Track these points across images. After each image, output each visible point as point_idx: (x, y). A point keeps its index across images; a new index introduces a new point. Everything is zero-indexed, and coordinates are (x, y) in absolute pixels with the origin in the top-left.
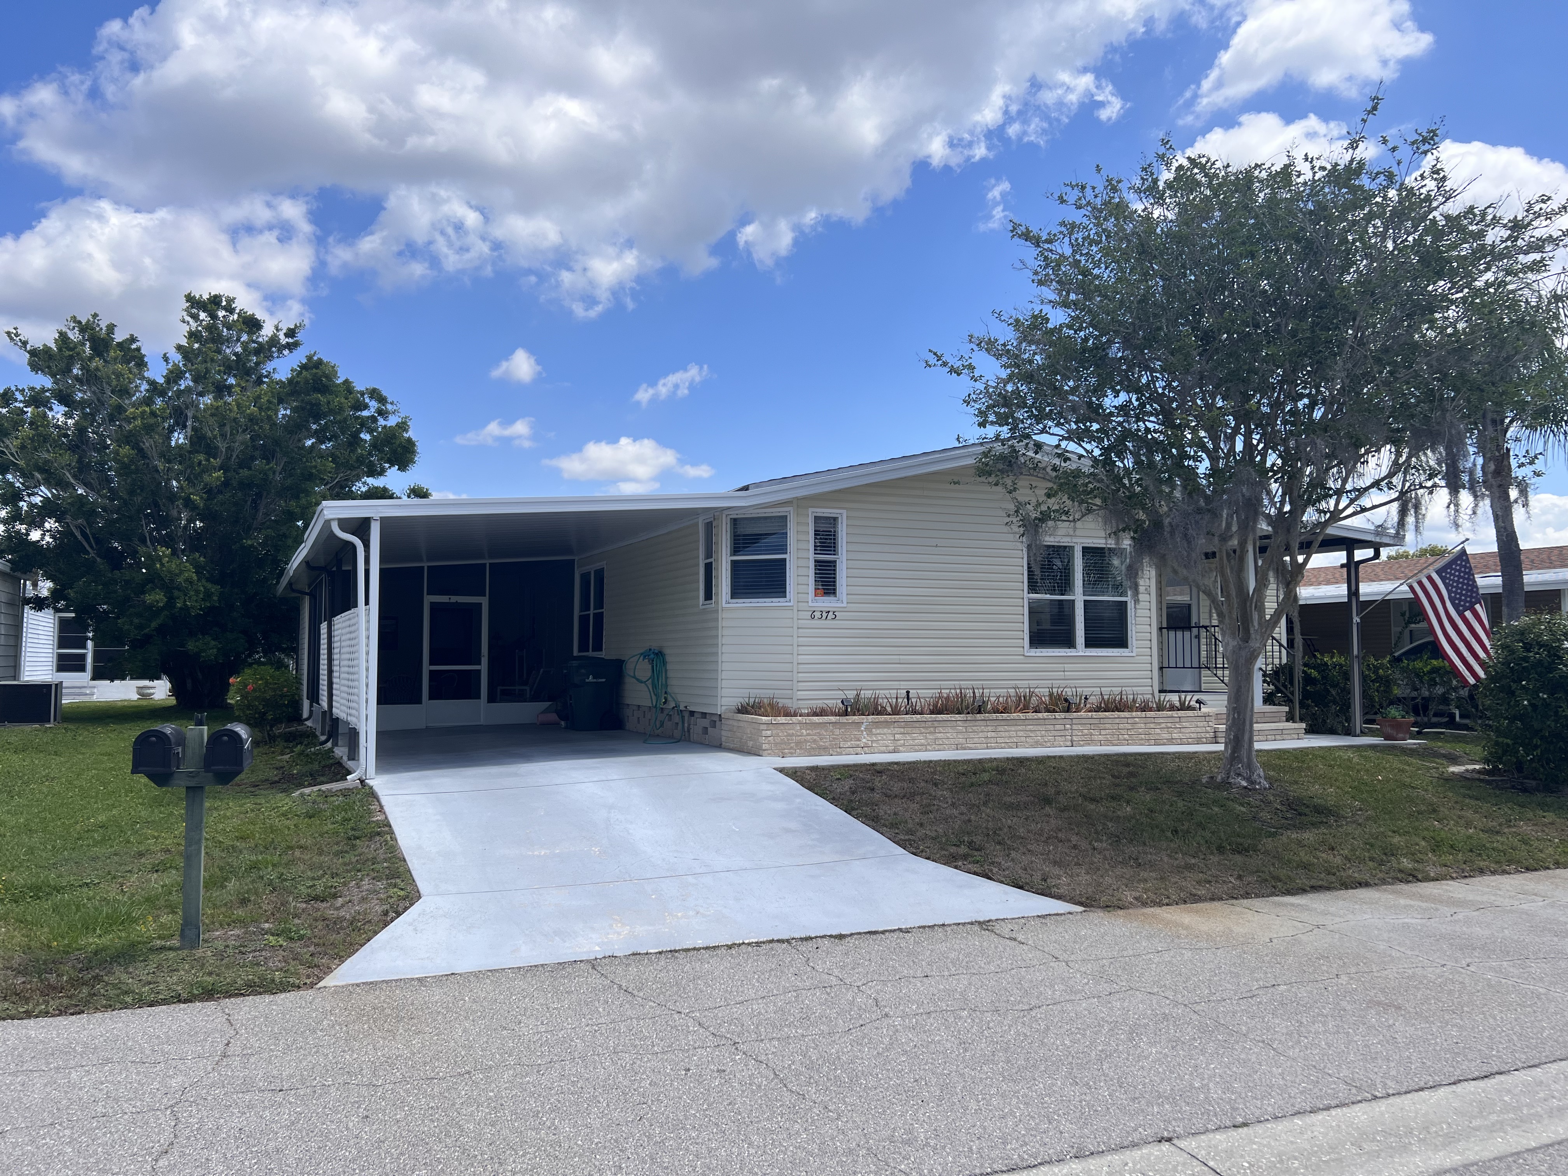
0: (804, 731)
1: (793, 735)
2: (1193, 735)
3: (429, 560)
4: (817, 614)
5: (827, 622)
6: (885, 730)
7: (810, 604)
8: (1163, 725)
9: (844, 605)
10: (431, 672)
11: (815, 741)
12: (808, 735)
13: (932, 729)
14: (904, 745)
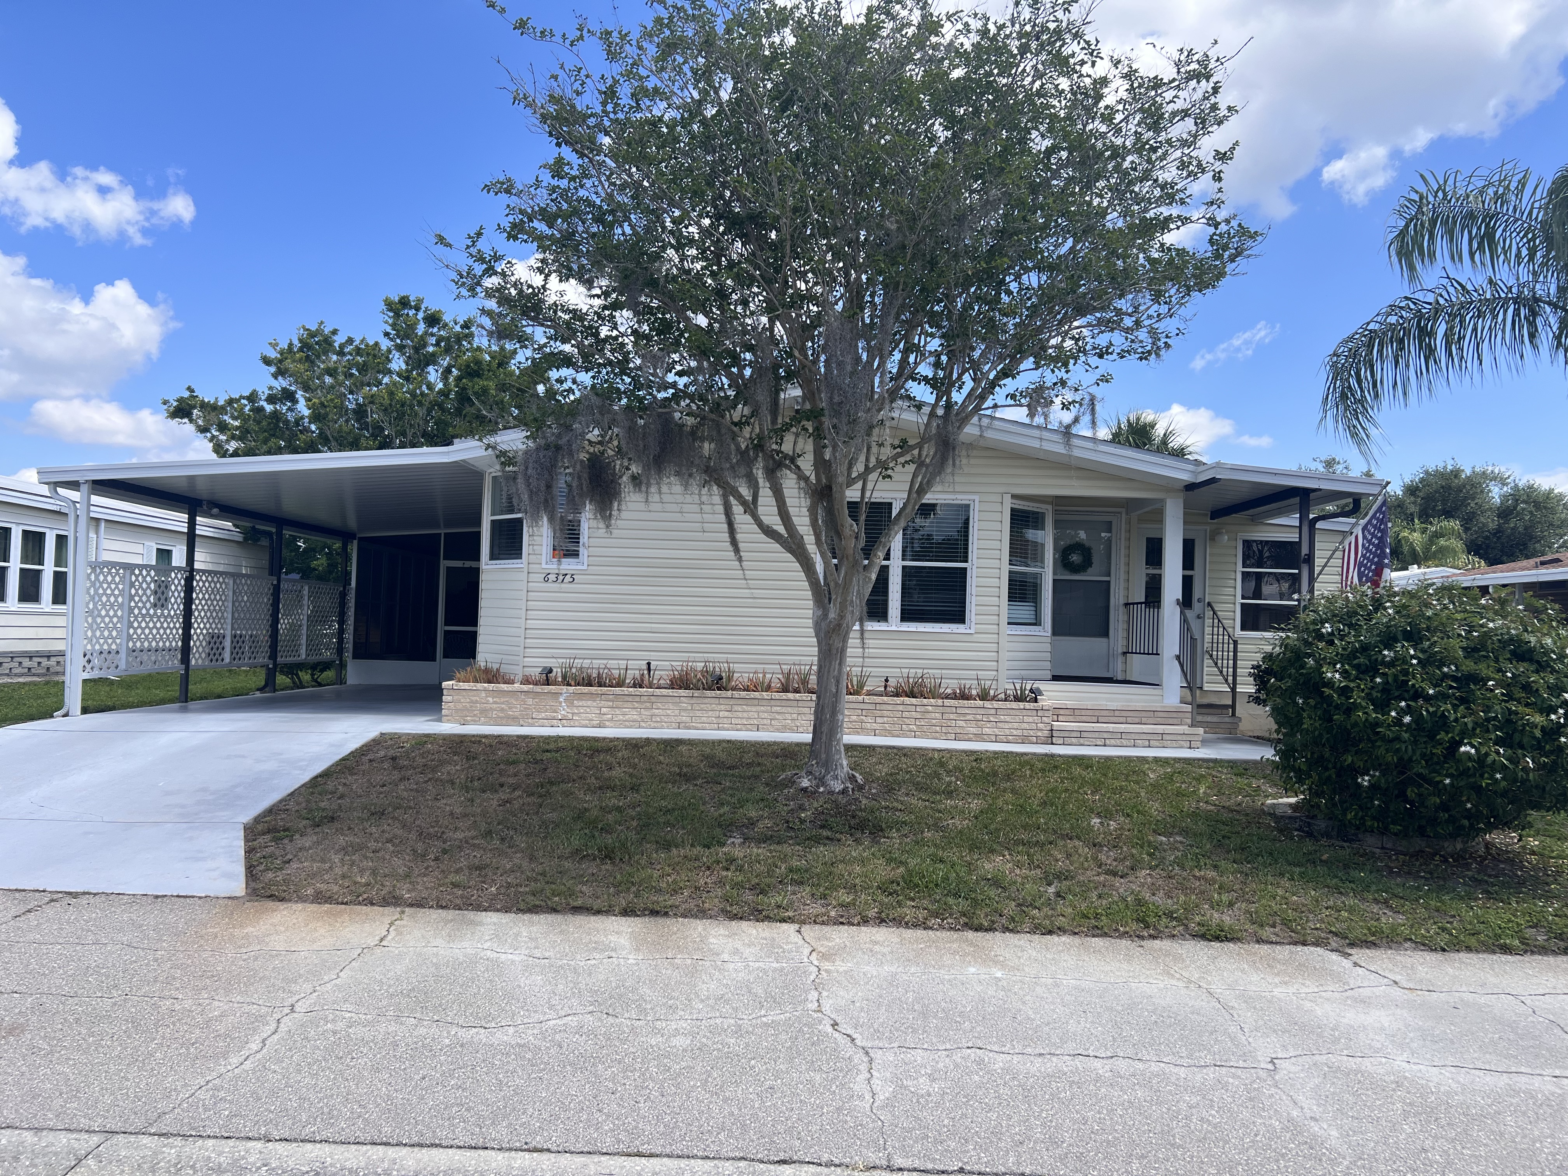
0: (490, 699)
1: (477, 702)
2: (1015, 732)
3: (447, 526)
4: (552, 577)
5: (563, 585)
6: (589, 703)
7: (544, 566)
8: (969, 717)
9: (585, 567)
10: (446, 632)
11: (502, 710)
12: (495, 703)
13: (648, 705)
14: (611, 720)
